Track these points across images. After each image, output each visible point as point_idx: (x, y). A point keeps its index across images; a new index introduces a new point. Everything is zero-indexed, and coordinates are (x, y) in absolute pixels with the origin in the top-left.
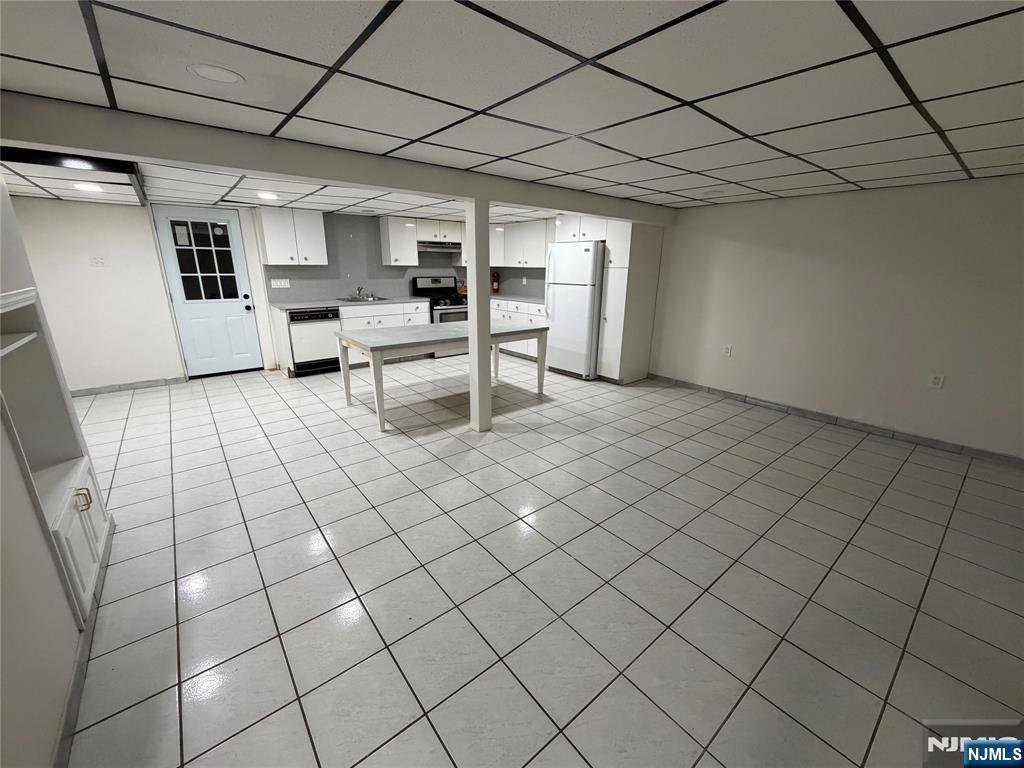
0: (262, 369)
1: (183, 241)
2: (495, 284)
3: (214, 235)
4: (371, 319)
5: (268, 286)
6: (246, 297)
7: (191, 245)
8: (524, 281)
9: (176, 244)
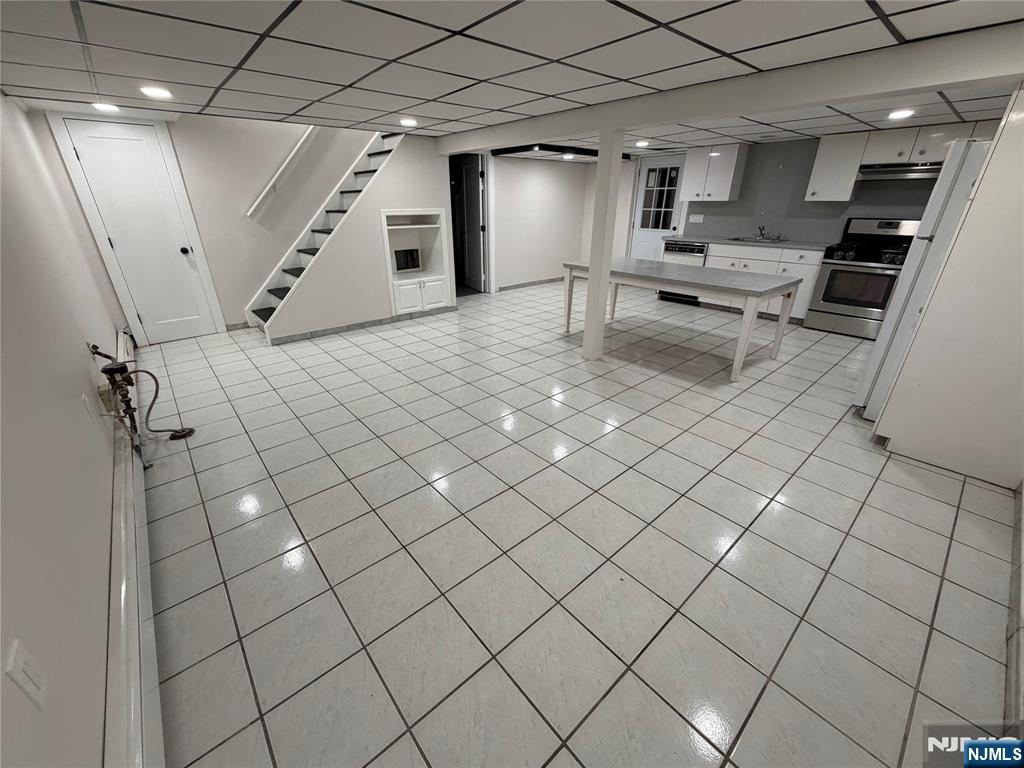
4: (736, 261)
5: (688, 219)
6: (674, 229)
7: (654, 186)
9: (647, 186)
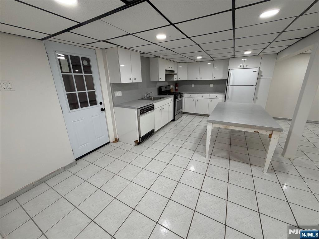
0: (109, 143)
1: (66, 69)
2: (177, 87)
3: (84, 66)
4: (161, 108)
5: (113, 95)
6: (101, 103)
7: (70, 72)
8: (193, 86)
9: (62, 72)
